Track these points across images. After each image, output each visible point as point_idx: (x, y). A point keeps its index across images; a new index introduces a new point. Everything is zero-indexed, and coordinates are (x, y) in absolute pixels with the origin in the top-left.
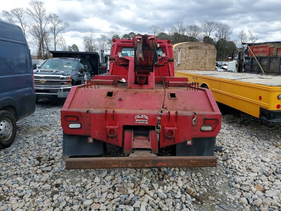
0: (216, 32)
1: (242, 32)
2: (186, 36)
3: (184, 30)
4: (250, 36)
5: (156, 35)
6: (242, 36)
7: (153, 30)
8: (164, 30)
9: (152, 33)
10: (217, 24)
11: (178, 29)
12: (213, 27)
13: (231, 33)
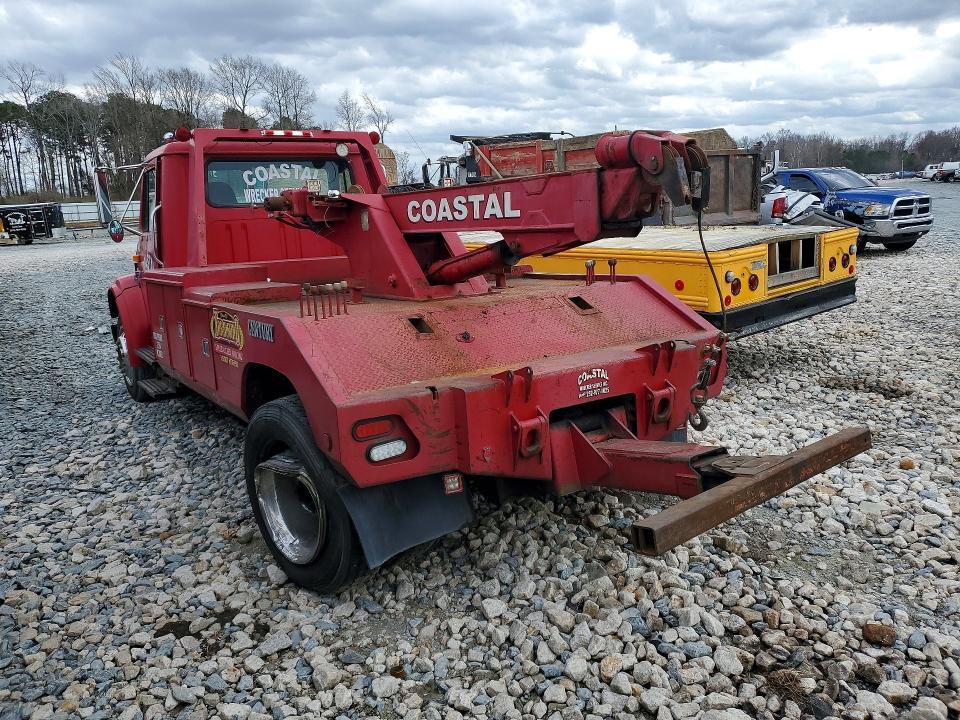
0: (263, 95)
1: (346, 96)
2: (159, 107)
3: (148, 85)
4: (369, 112)
5: (33, 99)
6: (346, 109)
7: (18, 81)
8: (63, 82)
9: (11, 90)
10: (263, 69)
11: (123, 81)
12: (253, 78)
13: (311, 99)
